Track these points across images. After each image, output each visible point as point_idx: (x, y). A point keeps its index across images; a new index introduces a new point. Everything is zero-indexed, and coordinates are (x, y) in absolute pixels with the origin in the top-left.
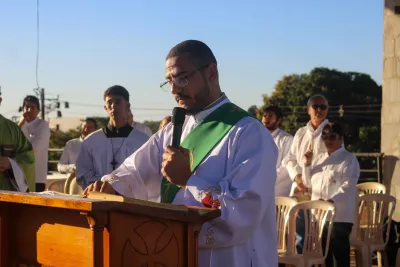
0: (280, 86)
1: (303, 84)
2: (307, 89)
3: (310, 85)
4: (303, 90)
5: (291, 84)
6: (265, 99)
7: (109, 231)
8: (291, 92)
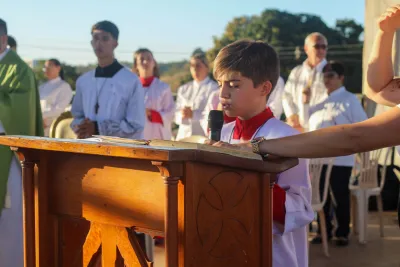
0: (230, 27)
1: (253, 25)
2: (257, 31)
3: (260, 26)
4: (254, 31)
5: (240, 25)
6: (216, 41)
7: (183, 183)
8: (242, 33)
